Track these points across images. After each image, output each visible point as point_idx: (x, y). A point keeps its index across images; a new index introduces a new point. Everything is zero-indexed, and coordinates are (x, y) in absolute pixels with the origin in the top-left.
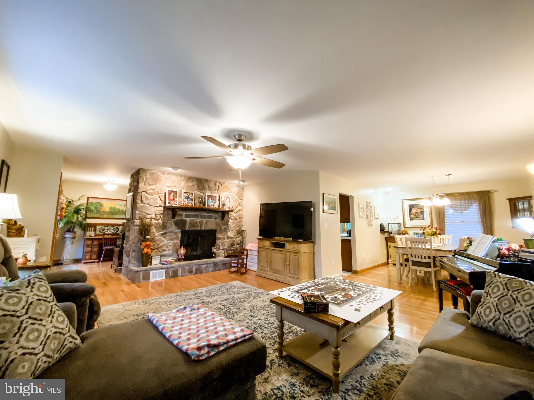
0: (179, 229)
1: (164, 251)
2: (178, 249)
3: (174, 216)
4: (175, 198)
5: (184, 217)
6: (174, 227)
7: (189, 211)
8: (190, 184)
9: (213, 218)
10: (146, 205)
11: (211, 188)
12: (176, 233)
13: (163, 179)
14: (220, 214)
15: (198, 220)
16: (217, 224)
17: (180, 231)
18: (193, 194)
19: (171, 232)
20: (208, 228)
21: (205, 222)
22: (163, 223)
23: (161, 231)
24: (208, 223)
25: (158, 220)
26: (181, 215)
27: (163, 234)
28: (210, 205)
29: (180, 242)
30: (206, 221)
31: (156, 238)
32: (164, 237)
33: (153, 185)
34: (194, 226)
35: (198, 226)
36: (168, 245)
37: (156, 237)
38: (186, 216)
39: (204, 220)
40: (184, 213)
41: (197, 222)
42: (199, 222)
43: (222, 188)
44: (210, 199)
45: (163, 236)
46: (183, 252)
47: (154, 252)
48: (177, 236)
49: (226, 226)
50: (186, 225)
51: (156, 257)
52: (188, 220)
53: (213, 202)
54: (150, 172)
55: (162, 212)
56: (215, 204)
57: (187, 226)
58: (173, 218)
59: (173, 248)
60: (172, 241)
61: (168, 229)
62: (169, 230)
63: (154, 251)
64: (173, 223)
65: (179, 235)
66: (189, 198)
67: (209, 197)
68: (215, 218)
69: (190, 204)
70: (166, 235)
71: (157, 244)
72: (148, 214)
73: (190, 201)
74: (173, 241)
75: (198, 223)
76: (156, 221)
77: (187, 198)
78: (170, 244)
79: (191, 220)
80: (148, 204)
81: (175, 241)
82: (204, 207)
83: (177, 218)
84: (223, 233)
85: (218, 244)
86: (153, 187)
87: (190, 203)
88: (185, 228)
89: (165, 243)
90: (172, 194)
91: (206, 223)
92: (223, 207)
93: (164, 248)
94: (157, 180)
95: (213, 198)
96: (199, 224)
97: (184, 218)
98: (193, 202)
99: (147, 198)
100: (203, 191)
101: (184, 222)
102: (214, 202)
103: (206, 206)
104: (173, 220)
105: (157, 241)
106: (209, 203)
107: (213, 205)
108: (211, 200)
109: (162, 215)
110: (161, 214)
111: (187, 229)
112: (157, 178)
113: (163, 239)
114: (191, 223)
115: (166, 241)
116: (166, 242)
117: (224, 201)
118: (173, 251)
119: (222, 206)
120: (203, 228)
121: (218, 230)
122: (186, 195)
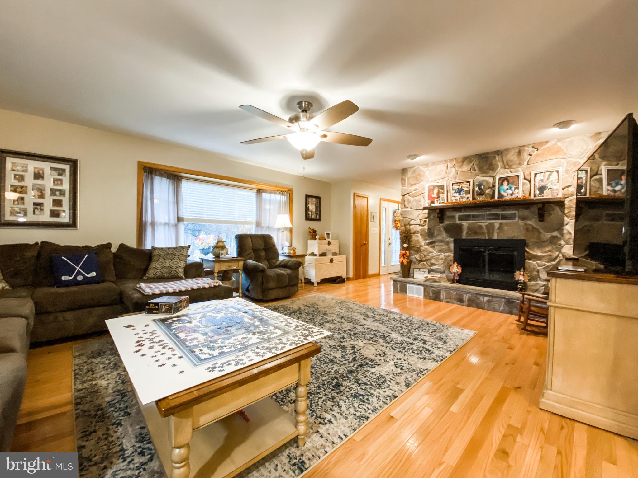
0: (452, 238)
1: (433, 264)
2: (451, 265)
3: (441, 220)
4: (441, 195)
5: (457, 220)
6: (444, 234)
7: (465, 211)
8: (466, 168)
9: (517, 218)
10: (409, 209)
11: (510, 164)
12: (447, 243)
13: (427, 173)
14: (535, 209)
15: (484, 223)
16: (527, 229)
17: (452, 240)
18: (469, 182)
19: (441, 241)
20: (504, 236)
21: (497, 225)
22: (429, 229)
23: (427, 239)
24: (505, 228)
25: (423, 226)
26: (453, 217)
27: (429, 244)
28: (505, 194)
29: (452, 255)
30: (501, 224)
31: (422, 248)
32: (431, 247)
33: (415, 184)
34: (475, 233)
35: (483, 234)
36: (438, 258)
37: (422, 246)
38: (461, 218)
39: (497, 223)
40: (457, 215)
41: (481, 227)
42: (486, 226)
43: (537, 155)
44: (505, 183)
45: (430, 246)
46: (456, 269)
47: (421, 265)
48: (449, 247)
49: (556, 234)
50: (462, 232)
51: (421, 270)
52: (465, 224)
53: (510, 188)
54: (412, 169)
55: (427, 216)
56: (517, 191)
57: (464, 233)
58: (441, 222)
59: (444, 263)
60: (443, 254)
61: (436, 237)
62: (439, 238)
63: (422, 263)
64: (442, 229)
65: (452, 246)
66: (463, 190)
67: (503, 180)
68: (523, 218)
69: (464, 200)
70: (434, 245)
71: (424, 255)
72: (412, 220)
73: (464, 195)
74: (444, 253)
75: (485, 228)
76: (420, 228)
77: (460, 191)
78: (441, 257)
79: (469, 224)
80: (411, 208)
81: (447, 254)
82: (492, 200)
83: (447, 222)
84: (545, 247)
85: (532, 267)
86: (414, 187)
87: (464, 197)
88: (461, 236)
89: (434, 255)
90: (436, 191)
91: (499, 229)
92: (540, 194)
93: (433, 261)
94: (419, 177)
95: (511, 181)
96: (485, 230)
97: (458, 222)
98: (470, 196)
99: (409, 202)
100: (491, 173)
101: (460, 227)
102: (513, 189)
103: (496, 198)
104: (441, 225)
105: (424, 251)
106: (502, 192)
107: (512, 194)
108: (508, 185)
109: (427, 220)
110: (426, 218)
111: (464, 238)
112: (419, 175)
113: (431, 249)
114: (469, 229)
115: (435, 252)
116: (435, 253)
117: (542, 181)
118: (446, 267)
119: (538, 192)
120: (495, 237)
121: (530, 241)
122: (456, 187)
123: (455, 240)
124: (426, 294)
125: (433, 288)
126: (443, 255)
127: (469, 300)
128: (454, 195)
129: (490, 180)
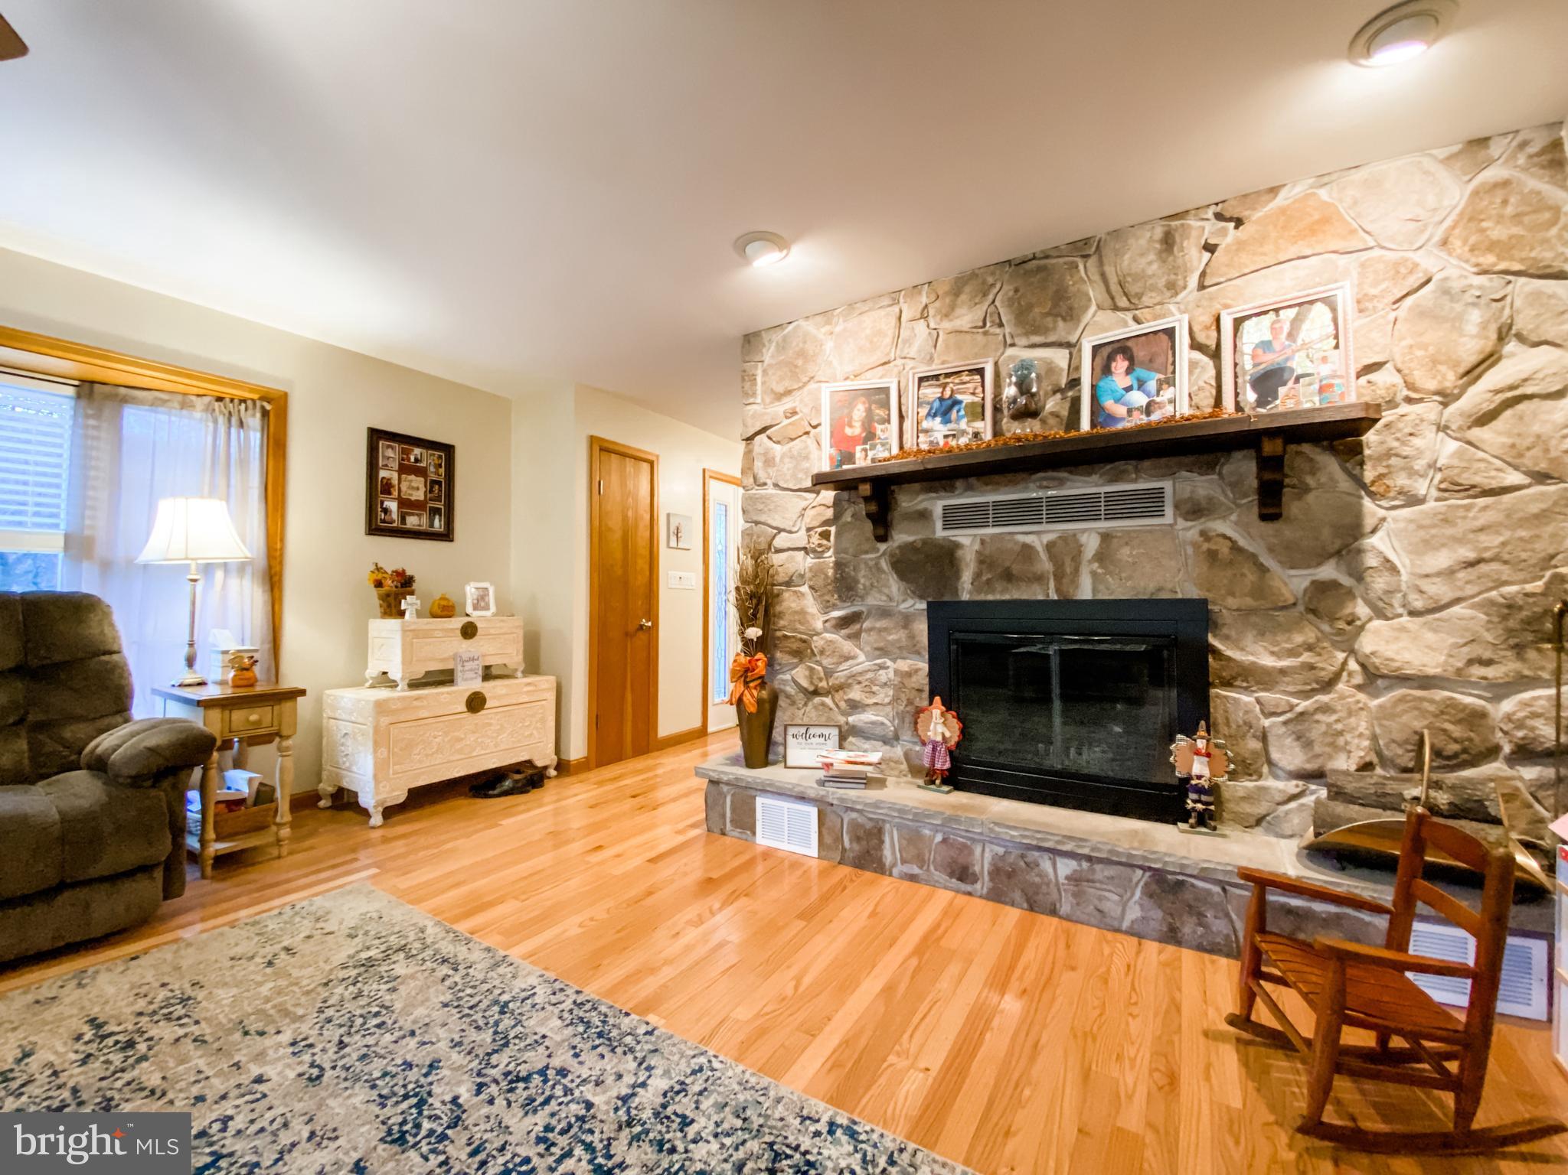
0: (921, 597)
1: (855, 706)
2: (919, 711)
3: (882, 522)
4: (879, 428)
5: (939, 524)
6: (894, 585)
7: (970, 488)
8: (967, 317)
9: (1169, 510)
10: (770, 490)
11: (1133, 288)
12: (907, 620)
13: (829, 345)
14: (1244, 467)
15: (1038, 536)
16: (1212, 556)
17: (924, 606)
18: (980, 372)
19: (884, 613)
20: (1117, 590)
21: (1091, 543)
22: (838, 565)
23: (834, 607)
24: (1125, 553)
25: (817, 553)
26: (924, 516)
27: (844, 622)
28: (1120, 410)
29: (924, 666)
30: (1106, 537)
31: (817, 643)
32: (849, 637)
33: (788, 392)
34: (1008, 576)
35: (1040, 579)
36: (872, 681)
37: (818, 634)
38: (954, 518)
39: (1089, 535)
40: (937, 505)
41: (1027, 551)
42: (1050, 547)
44: (1120, 365)
45: (844, 632)
46: (940, 729)
47: (815, 707)
48: (912, 637)
49: (1328, 571)
50: (957, 575)
51: (812, 731)
52: (968, 540)
53: (1141, 385)
54: (777, 337)
55: (829, 513)
56: (1168, 393)
57: (967, 577)
58: (882, 538)
59: (896, 699)
60: (889, 663)
61: (862, 598)
62: (874, 600)
63: (817, 700)
64: (884, 564)
65: (922, 628)
66: (958, 402)
67: (1108, 354)
68: (1194, 510)
69: (963, 441)
70: (856, 627)
71: (824, 668)
72: (780, 530)
73: (963, 424)
74: (894, 660)
75: (1043, 555)
76: (810, 561)
77: (946, 409)
78: (883, 677)
79: (983, 542)
80: (776, 485)
81: (904, 665)
82: (1073, 434)
83: (901, 537)
84: (1289, 629)
85: (1239, 717)
86: (788, 404)
87: (964, 433)
88: (956, 592)
89: (859, 668)
90: (859, 412)
91: (1101, 557)
93: (855, 694)
94: (800, 362)
95: (1140, 353)
96: (1045, 565)
97: (940, 533)
98: (985, 428)
99: (769, 462)
100: (1061, 331)
101: (946, 557)
102: (1152, 385)
103: (1085, 425)
104: (883, 547)
105: (822, 652)
106: (1109, 404)
107: (1148, 410)
108: (1129, 371)
109: (833, 529)
110: (826, 523)
111: (965, 597)
112: (802, 354)
113: (848, 646)
114: (984, 561)
115: (862, 657)
116: (862, 661)
117: (1266, 345)
118: (901, 716)
119: (1251, 396)
120: (1085, 591)
121: (1224, 607)
122: (932, 392)
123: (929, 604)
124: (828, 840)
125: (854, 815)
126: (892, 668)
127: (996, 872)
128: (925, 425)
129: (1060, 358)
